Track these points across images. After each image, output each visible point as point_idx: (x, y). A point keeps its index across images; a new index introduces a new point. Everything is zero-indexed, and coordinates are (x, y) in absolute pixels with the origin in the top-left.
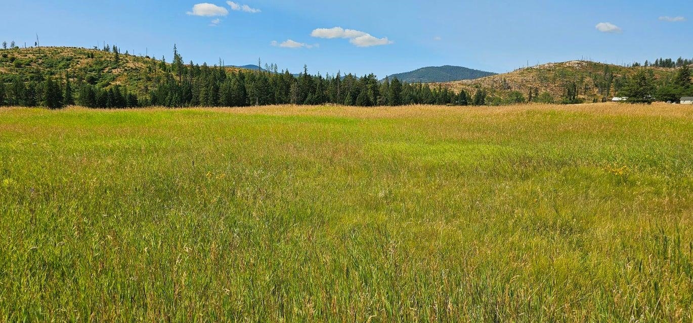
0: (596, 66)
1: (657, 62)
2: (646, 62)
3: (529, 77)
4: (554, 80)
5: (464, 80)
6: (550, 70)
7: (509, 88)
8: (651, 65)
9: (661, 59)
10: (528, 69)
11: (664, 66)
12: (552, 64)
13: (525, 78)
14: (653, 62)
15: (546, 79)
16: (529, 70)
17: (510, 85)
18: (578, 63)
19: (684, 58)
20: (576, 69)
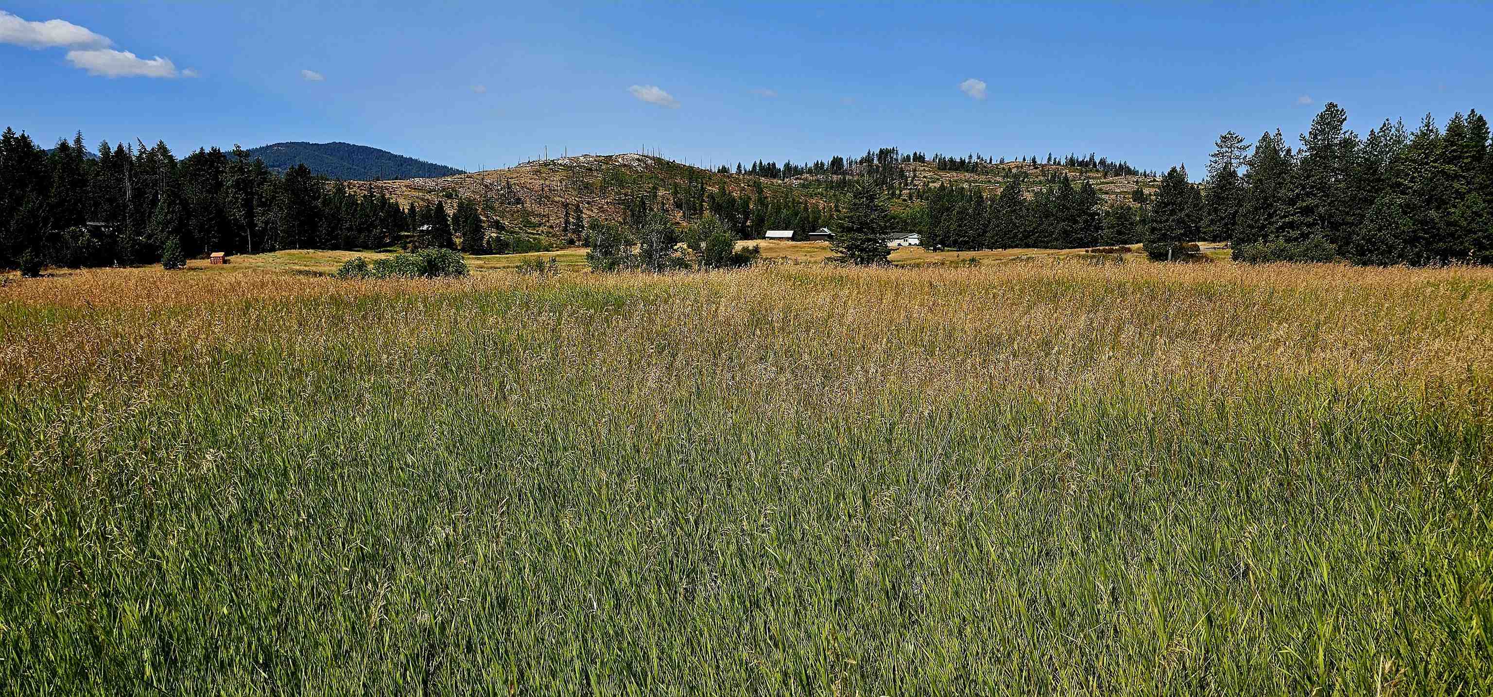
0: (671, 168)
1: (754, 166)
2: (739, 166)
3: (555, 181)
4: (603, 189)
5: (417, 180)
6: (590, 170)
7: (518, 201)
8: (746, 173)
9: (761, 163)
10: (546, 164)
11: (766, 176)
12: (592, 157)
13: (547, 183)
14: (749, 167)
15: (587, 186)
16: (550, 166)
17: (520, 195)
18: (638, 160)
19: (793, 164)
20: (637, 171)
